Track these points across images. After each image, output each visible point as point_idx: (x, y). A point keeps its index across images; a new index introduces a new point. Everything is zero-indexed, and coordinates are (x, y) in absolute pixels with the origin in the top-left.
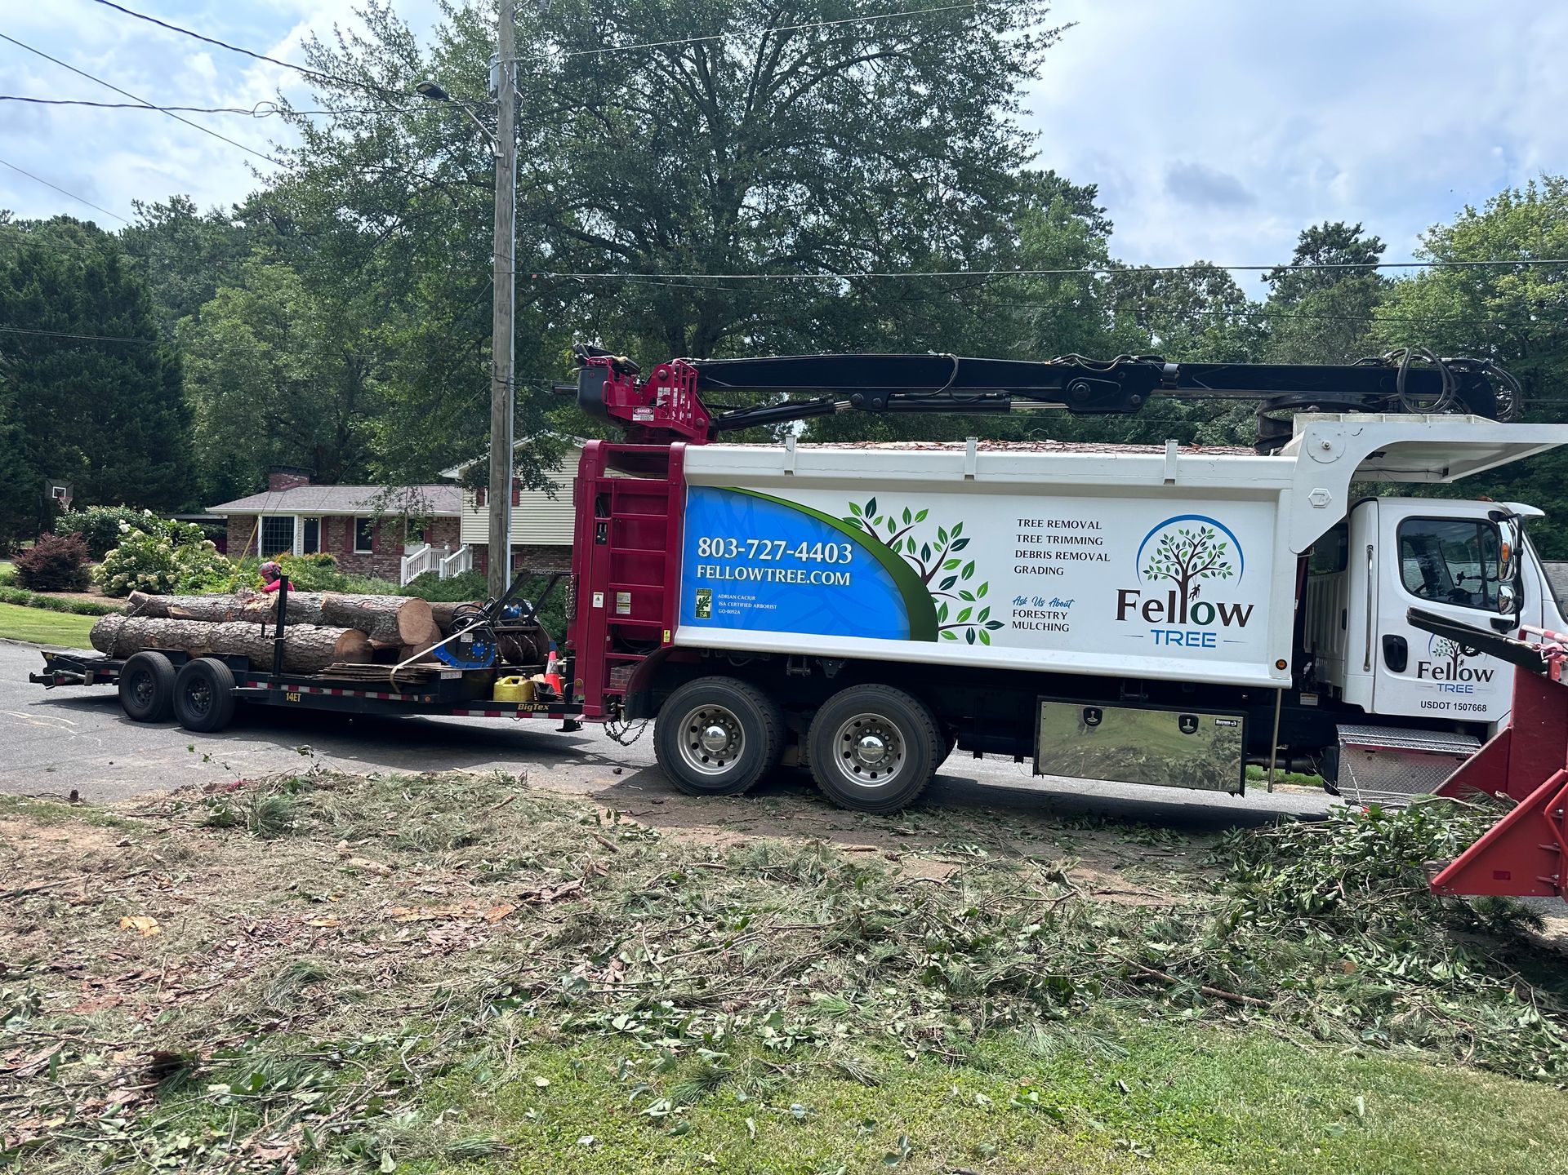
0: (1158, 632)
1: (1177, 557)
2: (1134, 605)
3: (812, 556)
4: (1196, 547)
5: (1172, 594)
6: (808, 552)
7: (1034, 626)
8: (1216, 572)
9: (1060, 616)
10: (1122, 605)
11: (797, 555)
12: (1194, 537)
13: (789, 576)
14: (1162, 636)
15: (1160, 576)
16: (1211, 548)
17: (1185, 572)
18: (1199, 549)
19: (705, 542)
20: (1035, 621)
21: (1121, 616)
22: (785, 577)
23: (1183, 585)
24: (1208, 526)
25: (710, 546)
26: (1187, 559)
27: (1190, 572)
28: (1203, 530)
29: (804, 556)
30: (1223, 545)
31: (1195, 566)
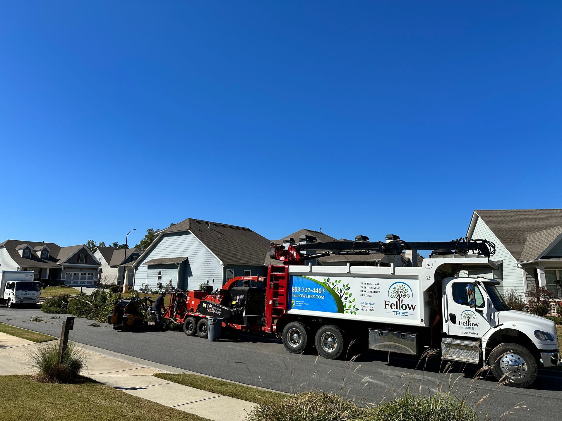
0: (394, 312)
1: (397, 292)
2: (388, 305)
3: (316, 291)
4: (401, 290)
5: (397, 302)
6: (315, 291)
7: (366, 310)
8: (406, 296)
9: (371, 307)
10: (386, 305)
11: (313, 291)
12: (401, 287)
13: (311, 296)
14: (395, 313)
15: (394, 297)
16: (405, 290)
17: (399, 296)
18: (402, 290)
19: (293, 288)
20: (366, 309)
21: (385, 308)
22: (310, 297)
23: (399, 300)
24: (404, 285)
25: (294, 289)
26: (399, 293)
27: (400, 296)
28: (403, 285)
29: (314, 292)
30: (408, 290)
31: (401, 295)
